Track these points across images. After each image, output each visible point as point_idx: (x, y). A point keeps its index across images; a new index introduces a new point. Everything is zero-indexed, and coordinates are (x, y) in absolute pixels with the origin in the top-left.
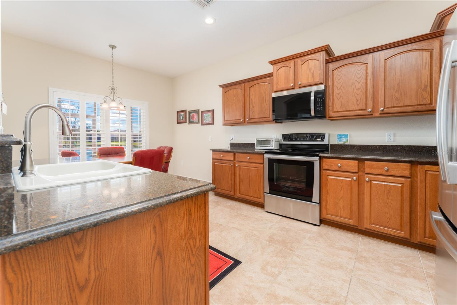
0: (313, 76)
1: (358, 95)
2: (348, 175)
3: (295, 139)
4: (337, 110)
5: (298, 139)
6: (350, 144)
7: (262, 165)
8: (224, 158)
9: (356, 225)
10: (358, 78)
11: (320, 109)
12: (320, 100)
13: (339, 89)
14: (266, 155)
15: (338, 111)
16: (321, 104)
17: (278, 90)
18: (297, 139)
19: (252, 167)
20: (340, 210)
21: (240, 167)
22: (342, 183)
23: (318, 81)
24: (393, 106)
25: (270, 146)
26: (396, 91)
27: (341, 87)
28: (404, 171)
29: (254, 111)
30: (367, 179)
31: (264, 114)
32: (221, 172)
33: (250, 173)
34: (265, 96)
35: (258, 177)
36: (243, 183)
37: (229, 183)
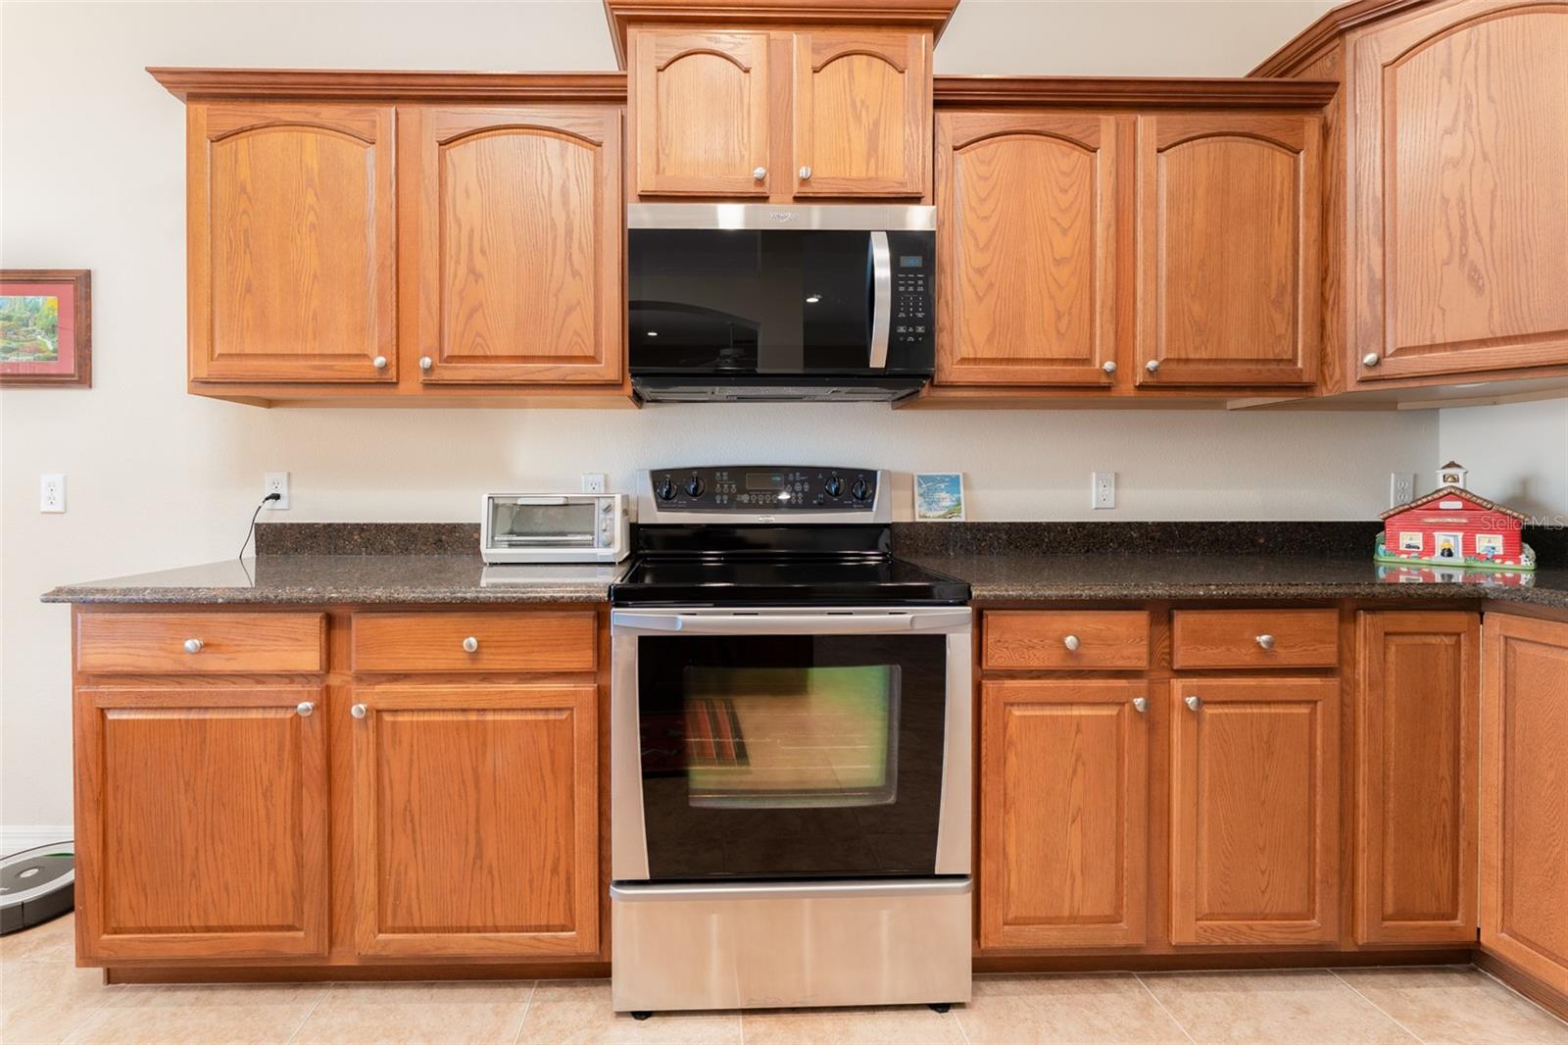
0: (873, 149)
1: (1061, 288)
2: (1109, 689)
3: (725, 498)
4: (975, 352)
5: (745, 498)
6: (969, 521)
7: (588, 688)
8: (214, 663)
9: (1141, 941)
10: (1063, 211)
11: (916, 335)
12: (916, 286)
13: (981, 246)
14: (620, 616)
15: (979, 356)
16: (916, 310)
17: (667, 187)
19: (496, 710)
20: (1069, 882)
21: (388, 718)
22: (1079, 736)
23: (903, 184)
24: (1183, 356)
25: (590, 545)
26: (1193, 292)
27: (990, 239)
28: (1318, 646)
29: (481, 305)
30: (1191, 700)
31: (558, 337)
32: (187, 784)
33: (484, 754)
34: (568, 217)
35: (549, 778)
36: (414, 842)
37: (272, 861)
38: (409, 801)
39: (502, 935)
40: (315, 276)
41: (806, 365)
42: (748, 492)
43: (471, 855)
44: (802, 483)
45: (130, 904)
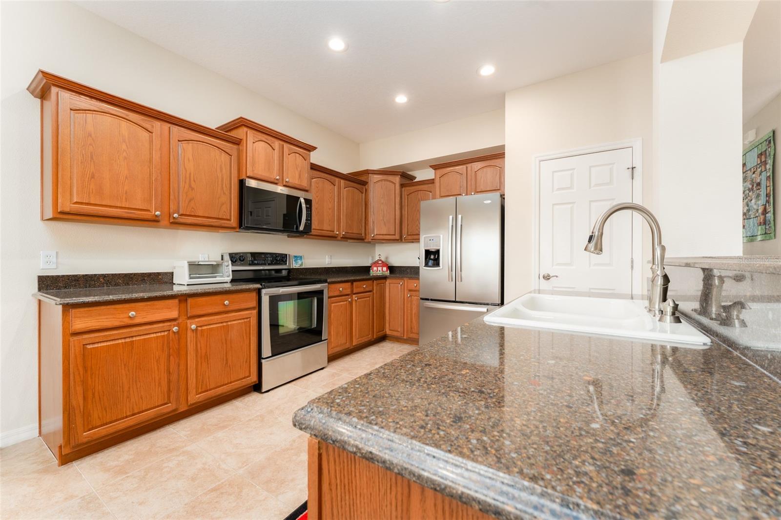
0: (300, 177)
2: (346, 298)
3: (251, 262)
4: (316, 227)
5: (256, 262)
7: (255, 312)
8: (138, 321)
11: (308, 223)
12: (309, 212)
13: (316, 203)
17: (255, 176)
18: (254, 262)
19: (230, 321)
20: (340, 338)
21: (200, 329)
22: (341, 308)
23: (306, 187)
24: (348, 231)
25: (222, 277)
26: (349, 219)
27: (318, 201)
29: (193, 198)
30: (356, 299)
31: (219, 212)
32: (125, 365)
33: (228, 334)
34: (222, 175)
35: (245, 337)
36: (208, 364)
37: (160, 383)
38: (206, 352)
39: (232, 384)
40: (126, 177)
41: (283, 228)
42: (256, 260)
43: (224, 363)
44: (270, 257)
45: (99, 416)
